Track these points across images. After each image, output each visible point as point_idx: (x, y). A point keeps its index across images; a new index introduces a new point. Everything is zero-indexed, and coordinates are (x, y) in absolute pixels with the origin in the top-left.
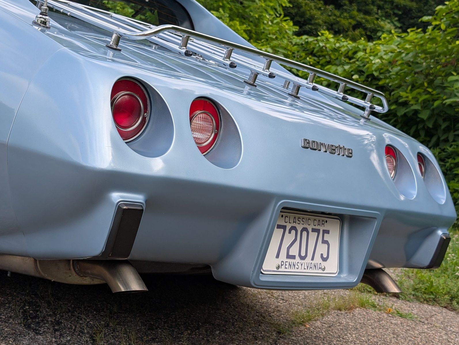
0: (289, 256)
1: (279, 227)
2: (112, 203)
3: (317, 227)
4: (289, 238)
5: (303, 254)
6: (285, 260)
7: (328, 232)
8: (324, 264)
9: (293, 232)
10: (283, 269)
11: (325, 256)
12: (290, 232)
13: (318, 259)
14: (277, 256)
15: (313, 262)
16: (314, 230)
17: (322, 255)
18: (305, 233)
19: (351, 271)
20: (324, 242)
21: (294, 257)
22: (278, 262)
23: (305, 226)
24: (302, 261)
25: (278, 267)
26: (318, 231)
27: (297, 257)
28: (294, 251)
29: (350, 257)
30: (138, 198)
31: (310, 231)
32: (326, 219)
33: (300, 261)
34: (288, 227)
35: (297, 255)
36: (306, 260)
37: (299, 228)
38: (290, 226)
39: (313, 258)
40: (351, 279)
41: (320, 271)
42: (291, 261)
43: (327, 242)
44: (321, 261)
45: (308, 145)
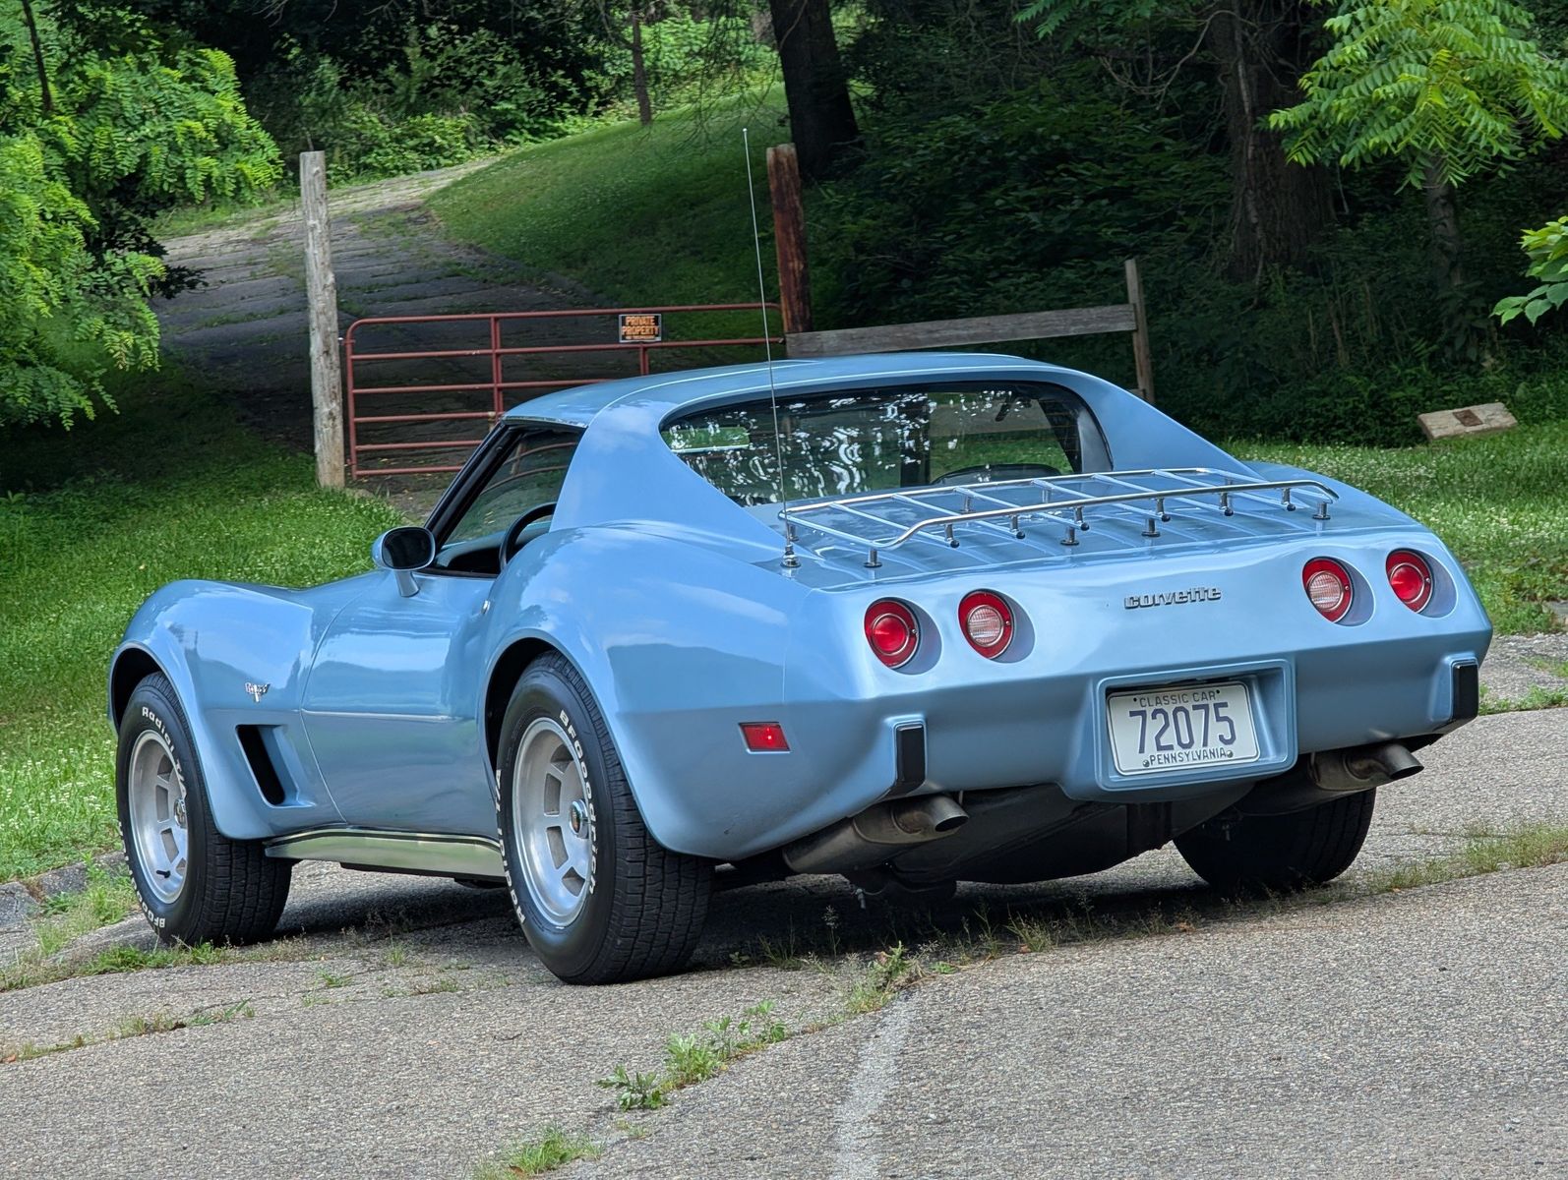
0: (1160, 748)
1: (1133, 714)
2: (889, 728)
3: (1201, 703)
4: (1154, 726)
5: (1186, 740)
6: (1156, 753)
7: (1225, 705)
8: (1227, 749)
9: (1160, 716)
10: (1155, 764)
11: (1228, 737)
12: (1154, 717)
13: (1214, 744)
14: (1142, 750)
15: (1207, 749)
16: (1195, 708)
17: (1221, 737)
18: (1181, 716)
19: (1278, 750)
20: (1219, 719)
21: (1170, 747)
22: (1146, 756)
23: (1178, 705)
24: (1187, 751)
25: (1147, 764)
26: (1206, 707)
27: (1176, 746)
28: (1169, 738)
29: (1273, 731)
30: (915, 718)
31: (1190, 709)
32: (1215, 689)
33: (1184, 751)
34: (1149, 711)
35: (1175, 743)
36: (1194, 749)
37: (1169, 709)
38: (1152, 709)
39: (1205, 744)
40: (1279, 759)
41: (1224, 758)
42: (1166, 753)
43: (1226, 719)
44: (1222, 745)
45: (1136, 604)
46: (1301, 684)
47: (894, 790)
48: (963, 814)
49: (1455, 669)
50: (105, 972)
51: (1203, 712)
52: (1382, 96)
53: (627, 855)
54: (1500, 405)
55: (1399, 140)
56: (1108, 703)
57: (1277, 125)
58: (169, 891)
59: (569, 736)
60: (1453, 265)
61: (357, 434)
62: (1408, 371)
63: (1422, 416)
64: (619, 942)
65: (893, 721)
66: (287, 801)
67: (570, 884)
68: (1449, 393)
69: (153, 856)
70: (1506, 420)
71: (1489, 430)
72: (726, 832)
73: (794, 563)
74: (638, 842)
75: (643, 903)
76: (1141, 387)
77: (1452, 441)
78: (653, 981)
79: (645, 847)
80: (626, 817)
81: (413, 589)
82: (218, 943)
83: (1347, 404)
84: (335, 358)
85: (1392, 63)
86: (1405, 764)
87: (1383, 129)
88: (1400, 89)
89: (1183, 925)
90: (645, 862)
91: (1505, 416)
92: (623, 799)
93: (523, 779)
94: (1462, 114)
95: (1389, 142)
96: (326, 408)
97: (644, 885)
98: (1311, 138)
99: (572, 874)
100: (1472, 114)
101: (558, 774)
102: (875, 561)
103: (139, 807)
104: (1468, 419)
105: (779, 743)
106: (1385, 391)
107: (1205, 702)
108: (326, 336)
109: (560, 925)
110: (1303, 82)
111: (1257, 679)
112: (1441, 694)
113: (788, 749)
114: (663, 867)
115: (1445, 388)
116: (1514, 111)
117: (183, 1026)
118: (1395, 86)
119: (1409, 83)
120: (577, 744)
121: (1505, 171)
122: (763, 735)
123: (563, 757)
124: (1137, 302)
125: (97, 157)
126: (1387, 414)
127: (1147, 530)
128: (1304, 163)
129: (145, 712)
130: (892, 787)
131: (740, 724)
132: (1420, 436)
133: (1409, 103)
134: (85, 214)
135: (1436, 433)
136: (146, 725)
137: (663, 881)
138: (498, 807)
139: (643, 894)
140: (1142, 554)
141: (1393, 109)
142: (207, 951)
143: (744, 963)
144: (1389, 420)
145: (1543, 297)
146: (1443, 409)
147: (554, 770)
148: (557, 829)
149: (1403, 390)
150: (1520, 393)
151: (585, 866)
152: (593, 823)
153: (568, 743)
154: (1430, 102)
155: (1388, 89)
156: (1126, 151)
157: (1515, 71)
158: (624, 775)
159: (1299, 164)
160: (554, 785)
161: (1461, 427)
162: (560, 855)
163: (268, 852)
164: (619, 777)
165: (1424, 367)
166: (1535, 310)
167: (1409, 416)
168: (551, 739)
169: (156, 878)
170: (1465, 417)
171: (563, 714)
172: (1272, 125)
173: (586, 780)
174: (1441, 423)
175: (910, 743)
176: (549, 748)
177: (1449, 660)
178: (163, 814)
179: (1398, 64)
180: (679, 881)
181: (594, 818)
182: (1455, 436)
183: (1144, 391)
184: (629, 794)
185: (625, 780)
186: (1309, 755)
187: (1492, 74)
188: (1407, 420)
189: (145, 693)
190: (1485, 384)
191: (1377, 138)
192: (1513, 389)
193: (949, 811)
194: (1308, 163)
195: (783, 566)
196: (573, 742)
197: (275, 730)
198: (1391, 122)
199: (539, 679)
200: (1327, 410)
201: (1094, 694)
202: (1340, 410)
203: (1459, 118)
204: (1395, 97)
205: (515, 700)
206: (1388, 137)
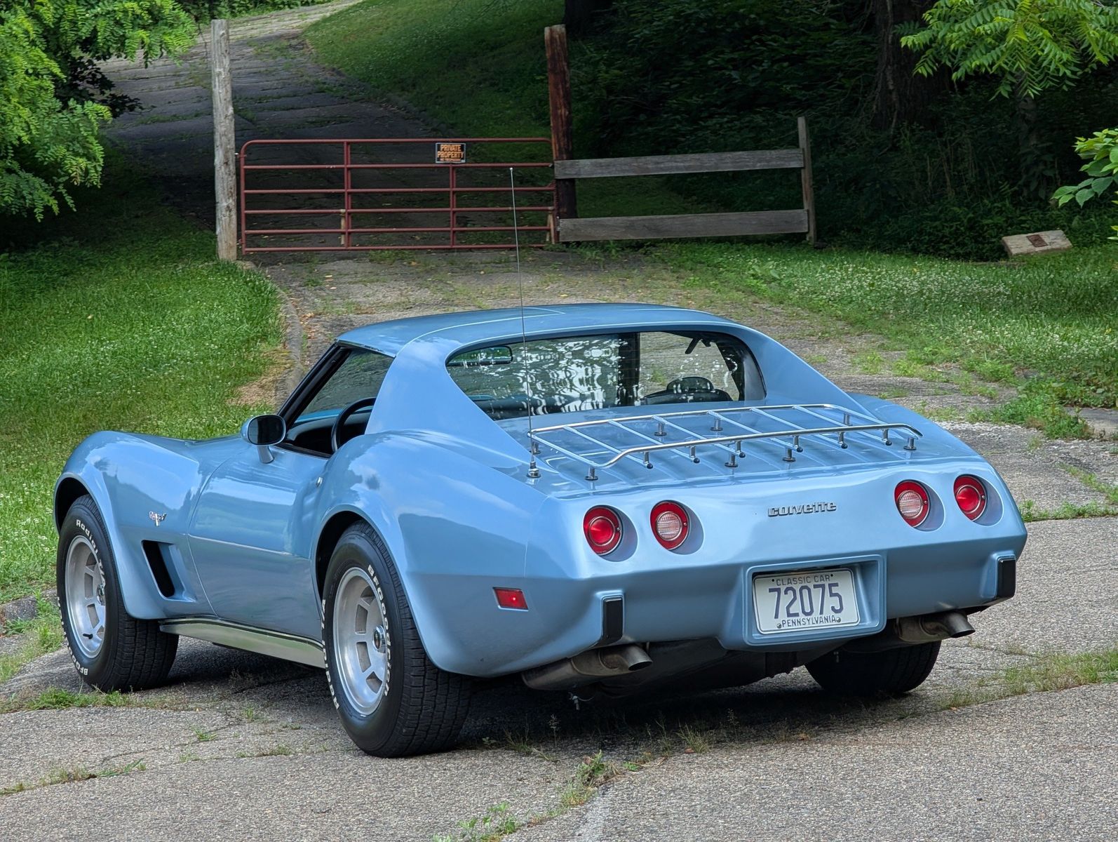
0: (789, 615)
1: (771, 590)
2: (598, 600)
3: (820, 583)
4: (786, 599)
5: (808, 610)
6: (787, 619)
7: (836, 585)
8: (837, 616)
9: (790, 592)
10: (786, 626)
11: (838, 608)
12: (786, 593)
13: (828, 612)
14: (776, 616)
15: (823, 616)
16: (815, 586)
17: (833, 608)
18: (805, 592)
19: (873, 617)
20: (832, 595)
21: (797, 615)
22: (779, 621)
23: (803, 585)
24: (809, 617)
25: (780, 626)
26: (823, 586)
27: (801, 614)
28: (796, 608)
29: (870, 604)
30: (617, 593)
31: (812, 588)
32: (830, 573)
33: (806, 617)
34: (783, 589)
35: (800, 612)
36: (813, 616)
37: (797, 587)
38: (785, 587)
39: (821, 613)
40: (873, 624)
41: (834, 623)
42: (794, 618)
43: (837, 595)
44: (833, 613)
45: (776, 513)
46: (891, 571)
47: (600, 642)
48: (648, 660)
49: (999, 563)
50: (44, 708)
51: (821, 589)
52: (982, 32)
53: (412, 671)
54: (1060, 232)
55: (993, 64)
56: (754, 582)
57: (906, 46)
58: (92, 647)
59: (374, 583)
60: (1031, 131)
61: (247, 222)
62: (996, 205)
63: (1004, 238)
64: (404, 731)
65: (601, 595)
66: (177, 595)
67: (372, 684)
68: (1024, 222)
69: (81, 624)
70: (1064, 243)
71: (1053, 250)
72: (482, 660)
73: (536, 474)
74: (419, 662)
75: (422, 705)
76: (806, 208)
77: (1025, 258)
78: (427, 757)
79: (425, 666)
80: (412, 644)
81: (269, 459)
82: (125, 690)
83: (951, 227)
84: (232, 167)
85: (990, 7)
86: (963, 629)
87: (983, 54)
88: (995, 26)
89: (802, 736)
90: (424, 676)
91: (1063, 240)
92: (410, 632)
93: (341, 609)
94: (1039, 46)
95: (987, 65)
96: (225, 202)
97: (423, 693)
98: (931, 56)
99: (373, 676)
100: (1046, 45)
101: (366, 605)
102: (593, 475)
103: (72, 590)
104: (1037, 241)
105: (521, 603)
106: (979, 219)
107: (822, 582)
108: (226, 151)
109: (363, 714)
110: (926, 16)
111: (860, 568)
112: (989, 580)
113: (527, 609)
114: (436, 680)
115: (1023, 218)
116: (1075, 44)
117: (94, 777)
118: (991, 25)
119: (1001, 23)
120: (379, 590)
121: (1068, 86)
122: (509, 597)
123: (369, 594)
124: (805, 147)
125: (66, 25)
126: (980, 235)
127: (787, 456)
128: (926, 74)
129: (78, 523)
130: (599, 641)
131: (494, 588)
132: (1001, 253)
133: (1001, 36)
134: (57, 70)
135: (1014, 251)
136: (79, 532)
137: (437, 689)
138: (323, 626)
139: (422, 699)
140: (783, 475)
141: (989, 40)
142: (117, 697)
143: (492, 745)
144: (981, 239)
145: (1089, 187)
146: (1020, 233)
147: (363, 603)
148: (364, 644)
149: (991, 219)
150: (1075, 223)
151: (382, 672)
152: (388, 646)
153: (373, 588)
154: (1016, 37)
155: (986, 27)
156: (802, 27)
157: (1077, 15)
158: (411, 615)
159: (922, 75)
160: (363, 613)
161: (1032, 247)
162: (366, 663)
163: (162, 628)
164: (408, 616)
165: (1007, 202)
166: (1083, 197)
167: (995, 237)
168: (362, 582)
169: (83, 640)
170: (1036, 240)
171: (370, 568)
172: (903, 45)
173: (385, 616)
174: (1018, 244)
175: (613, 610)
176: (360, 588)
177: (996, 556)
178: (89, 593)
179: (994, 8)
180: (448, 689)
181: (389, 643)
182: (1028, 254)
183: (808, 211)
184: (414, 628)
185: (412, 618)
186: (895, 619)
187: (1060, 17)
188: (993, 240)
189: (78, 508)
190: (1050, 216)
191: (978, 60)
192: (1070, 220)
193: (639, 657)
194: (928, 73)
195: (528, 476)
196: (377, 587)
197: (170, 547)
198: (988, 51)
199: (353, 539)
200: (937, 231)
201: (744, 578)
202: (947, 231)
203: (1036, 48)
204: (992, 32)
205: (336, 553)
206: (985, 60)
